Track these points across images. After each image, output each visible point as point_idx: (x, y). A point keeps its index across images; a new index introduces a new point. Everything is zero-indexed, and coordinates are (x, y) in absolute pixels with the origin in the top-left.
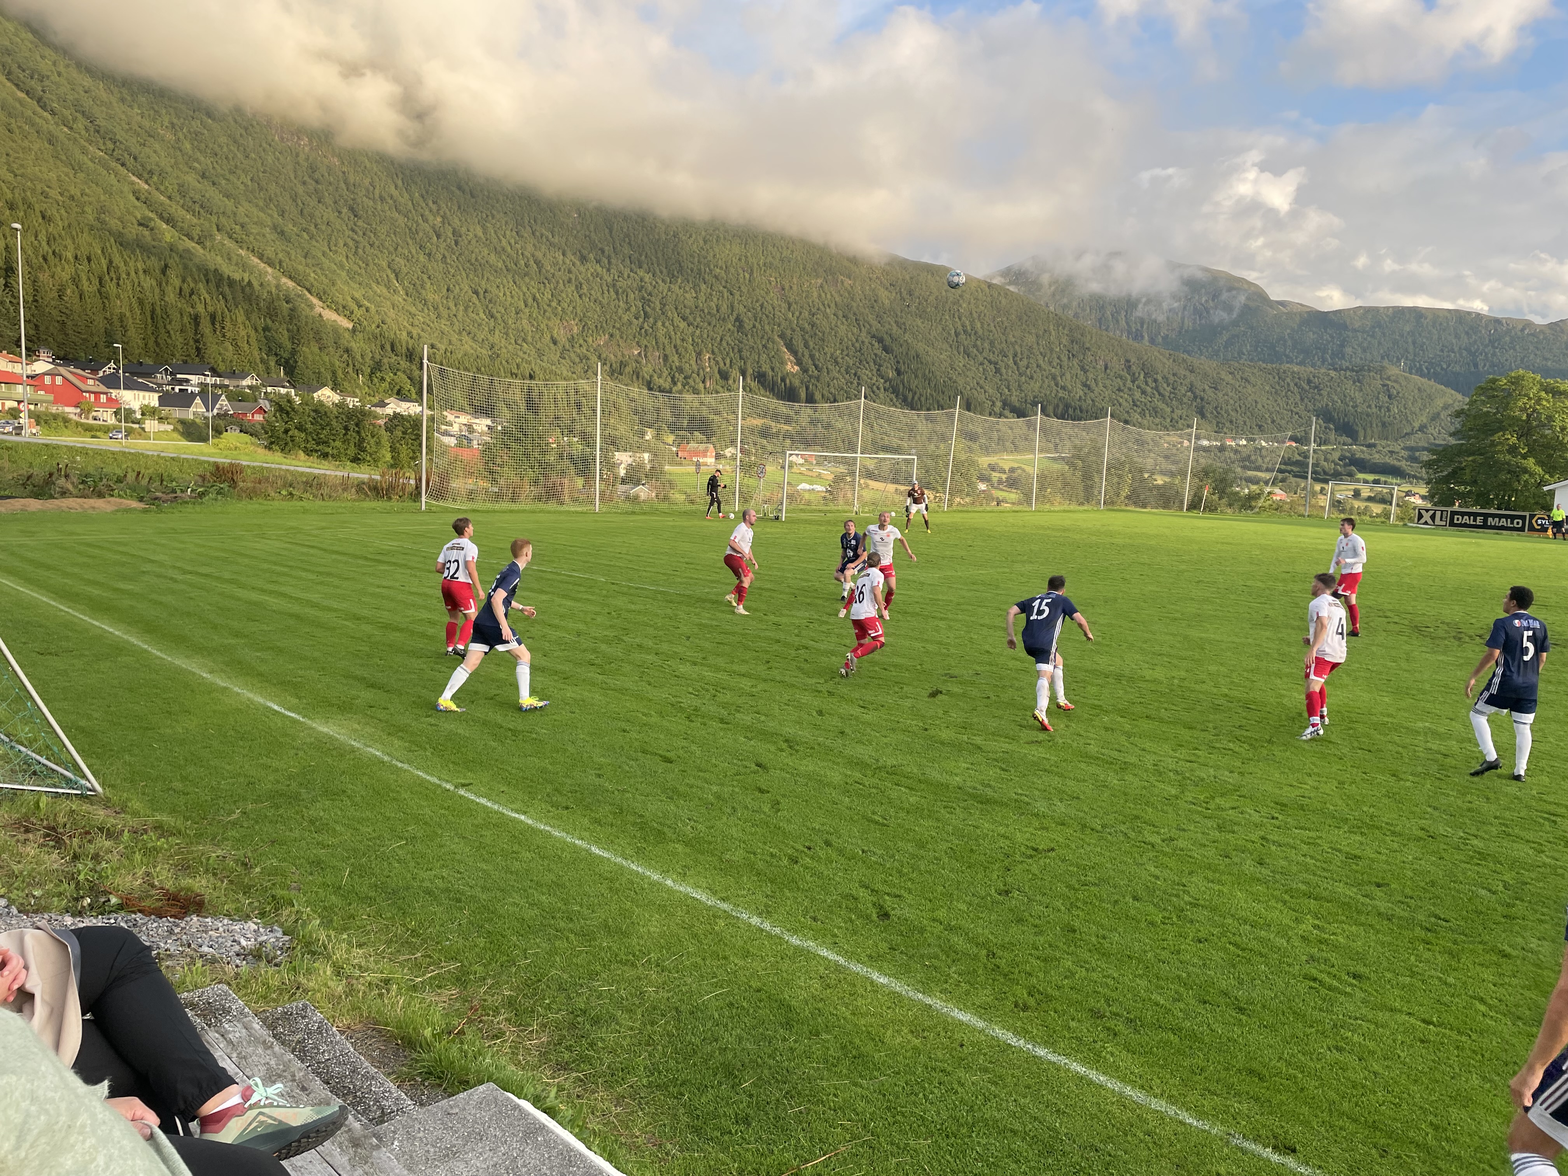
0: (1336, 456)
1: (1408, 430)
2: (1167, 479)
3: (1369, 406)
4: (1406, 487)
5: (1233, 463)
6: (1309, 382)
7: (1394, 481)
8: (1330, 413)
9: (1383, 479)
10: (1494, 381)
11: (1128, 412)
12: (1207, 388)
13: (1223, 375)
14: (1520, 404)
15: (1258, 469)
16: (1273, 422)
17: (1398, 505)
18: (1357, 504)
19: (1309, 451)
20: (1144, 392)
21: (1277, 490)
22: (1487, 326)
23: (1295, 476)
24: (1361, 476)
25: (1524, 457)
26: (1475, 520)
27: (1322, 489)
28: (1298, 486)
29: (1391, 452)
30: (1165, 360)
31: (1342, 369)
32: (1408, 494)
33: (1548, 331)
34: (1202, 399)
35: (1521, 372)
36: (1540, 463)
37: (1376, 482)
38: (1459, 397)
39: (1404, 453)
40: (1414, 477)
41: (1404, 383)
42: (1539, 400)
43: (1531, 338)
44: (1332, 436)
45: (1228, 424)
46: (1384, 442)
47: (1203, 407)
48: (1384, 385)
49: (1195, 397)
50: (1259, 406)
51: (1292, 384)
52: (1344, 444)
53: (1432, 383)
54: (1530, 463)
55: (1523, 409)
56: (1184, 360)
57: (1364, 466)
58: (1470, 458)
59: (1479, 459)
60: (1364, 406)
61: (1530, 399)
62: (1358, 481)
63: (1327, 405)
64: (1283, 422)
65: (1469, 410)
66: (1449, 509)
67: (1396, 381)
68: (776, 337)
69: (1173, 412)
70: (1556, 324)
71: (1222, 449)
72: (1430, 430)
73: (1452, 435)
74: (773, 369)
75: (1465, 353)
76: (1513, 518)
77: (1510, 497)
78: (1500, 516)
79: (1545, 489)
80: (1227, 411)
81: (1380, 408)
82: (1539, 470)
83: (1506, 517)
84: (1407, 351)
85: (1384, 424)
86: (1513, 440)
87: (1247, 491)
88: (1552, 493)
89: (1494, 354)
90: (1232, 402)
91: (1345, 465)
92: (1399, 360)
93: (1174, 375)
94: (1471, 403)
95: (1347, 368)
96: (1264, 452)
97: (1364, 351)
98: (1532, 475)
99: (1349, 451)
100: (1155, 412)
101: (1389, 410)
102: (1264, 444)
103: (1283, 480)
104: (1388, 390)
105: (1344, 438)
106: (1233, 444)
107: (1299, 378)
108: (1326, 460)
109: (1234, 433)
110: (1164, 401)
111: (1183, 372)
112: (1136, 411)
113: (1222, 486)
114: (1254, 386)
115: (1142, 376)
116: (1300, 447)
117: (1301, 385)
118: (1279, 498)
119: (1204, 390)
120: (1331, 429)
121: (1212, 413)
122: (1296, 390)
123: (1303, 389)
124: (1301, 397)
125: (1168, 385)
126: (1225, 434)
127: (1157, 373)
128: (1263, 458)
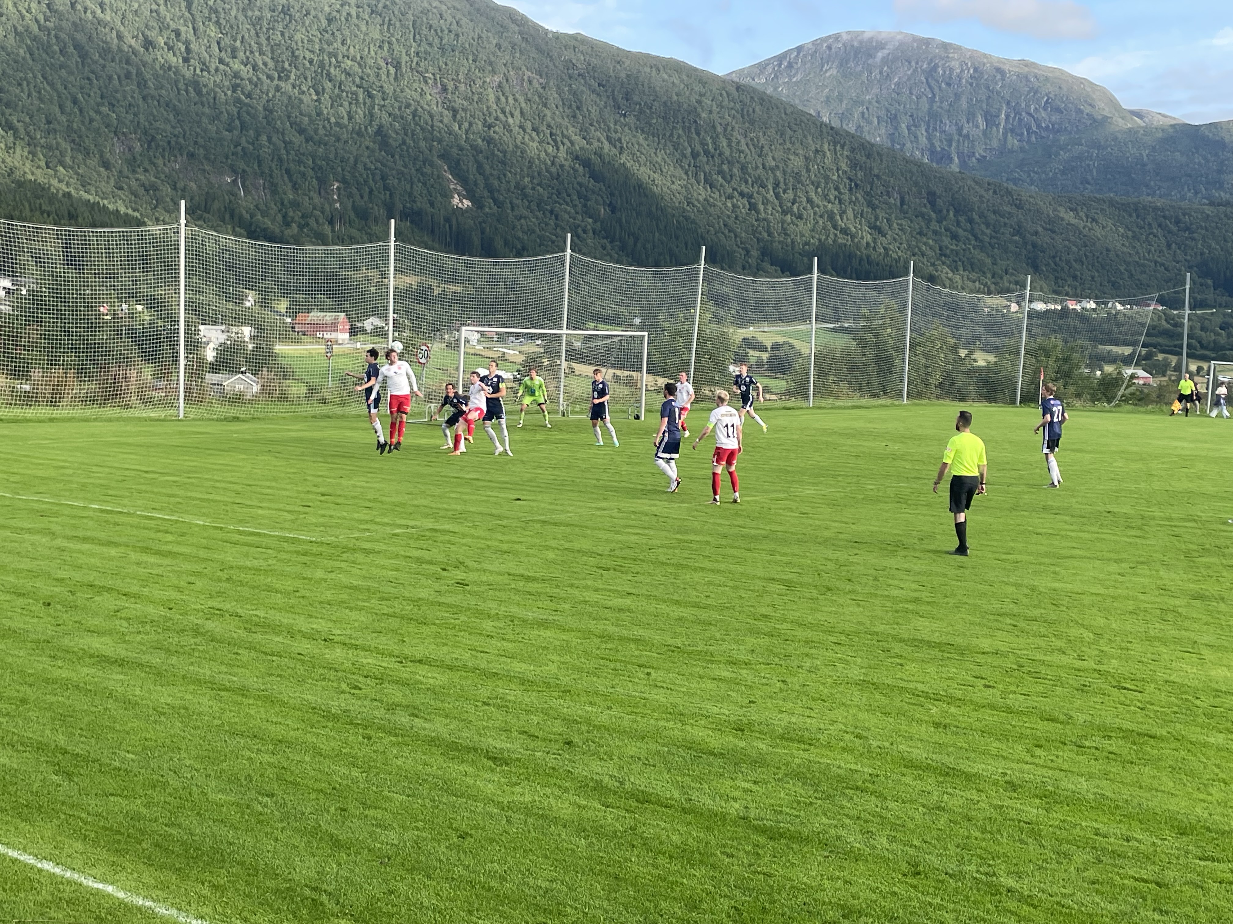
0: (1217, 322)
2: (992, 358)
5: (1080, 333)
6: (1178, 222)
11: (933, 265)
12: (1040, 229)
13: (1062, 213)
15: (1113, 342)
16: (1131, 276)
19: (1182, 317)
20: (955, 237)
21: (1141, 373)
23: (1163, 351)
27: (1200, 369)
30: (983, 193)
31: (1219, 205)
34: (1034, 245)
44: (1211, 296)
45: (1070, 281)
49: (1026, 243)
50: (1112, 255)
51: (1155, 225)
52: (1227, 307)
56: (1009, 193)
63: (1202, 254)
64: (1144, 278)
68: (435, 158)
69: (994, 264)
71: (1063, 314)
74: (432, 204)
80: (1068, 262)
87: (1098, 373)
90: (1075, 249)
93: (994, 212)
96: (1120, 319)
100: (972, 266)
102: (1119, 307)
103: (1147, 358)
105: (1227, 299)
106: (1078, 307)
107: (1164, 217)
108: (1202, 329)
109: (1079, 291)
110: (982, 249)
111: (1007, 209)
112: (944, 263)
113: (1065, 368)
114: (1103, 227)
115: (951, 214)
116: (1169, 311)
117: (1166, 225)
118: (1141, 382)
119: (1036, 233)
120: (1208, 287)
121: (1047, 265)
122: (1160, 233)
123: (1170, 232)
124: (1168, 242)
125: (988, 225)
126: (1067, 294)
127: (972, 210)
128: (1118, 325)
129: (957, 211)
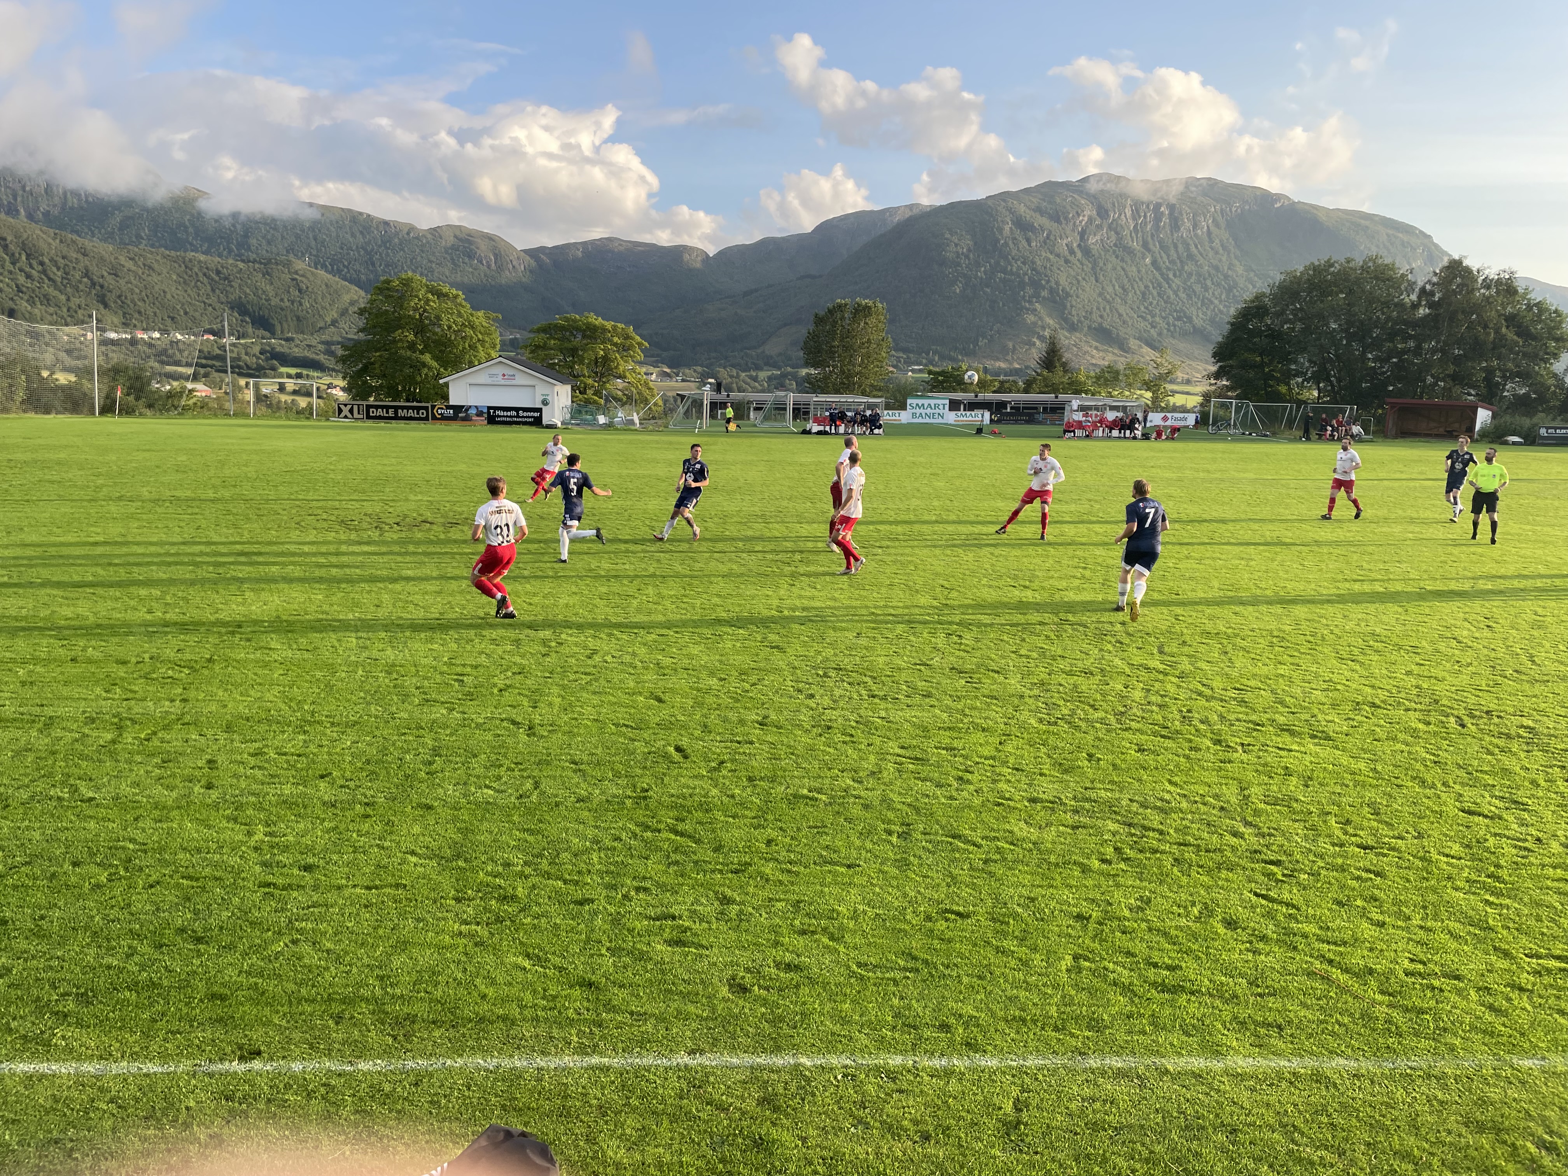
0: (256, 349)
1: (322, 324)
2: (73, 378)
3: (282, 300)
4: (327, 380)
5: (149, 357)
6: (218, 272)
7: (316, 374)
8: (245, 307)
9: (305, 372)
10: (388, 282)
11: (12, 299)
12: (105, 274)
13: (122, 260)
14: (412, 304)
15: (178, 363)
16: (186, 313)
17: (319, 397)
18: (284, 398)
19: (226, 344)
20: (28, 276)
21: (199, 386)
22: (377, 228)
23: (217, 371)
24: (283, 370)
25: (422, 353)
26: (387, 412)
27: (247, 384)
28: (222, 381)
29: (309, 346)
30: (51, 241)
31: (249, 261)
32: (330, 386)
33: (429, 236)
34: (102, 287)
35: (410, 274)
36: (435, 358)
37: (299, 376)
38: (362, 293)
39: (321, 347)
40: (333, 370)
41: (312, 278)
42: (427, 301)
43: (416, 241)
44: (250, 330)
45: (136, 315)
46: (301, 336)
47: (104, 296)
48: (293, 279)
49: (94, 284)
50: (169, 296)
51: (200, 274)
52: (263, 338)
53: (337, 279)
54: (427, 358)
55: (416, 309)
56: (73, 242)
57: (285, 360)
58: (378, 354)
59: (386, 354)
60: (277, 300)
61: (420, 300)
62: (281, 376)
63: (240, 298)
64: (197, 315)
65: (371, 308)
66: (365, 403)
67: (303, 276)
69: (68, 300)
70: (434, 229)
71: (133, 342)
72: (342, 324)
73: (361, 330)
75: (362, 252)
76: (418, 409)
77: (415, 389)
78: (408, 408)
79: (441, 381)
80: (133, 301)
81: (293, 302)
82: (434, 364)
83: (413, 408)
84: (309, 245)
85: (298, 319)
86: (411, 337)
87: (168, 388)
88: (447, 385)
89: (387, 255)
90: (137, 291)
91: (267, 359)
92: (303, 255)
93: (64, 258)
94: (372, 302)
95: (254, 261)
96: (181, 346)
97: (269, 243)
98: (430, 368)
99: (269, 344)
100: (47, 300)
101: (301, 304)
102: (179, 337)
103: (206, 375)
104: (298, 285)
105: (261, 332)
106: (145, 337)
107: (207, 268)
108: (247, 354)
109: (144, 325)
110: (56, 288)
111: (75, 256)
112: (22, 298)
113: (138, 384)
114: (159, 274)
115: (24, 257)
116: (219, 340)
117: (210, 276)
118: (204, 394)
119: (102, 277)
120: (246, 322)
121: (115, 302)
122: (205, 280)
123: (212, 279)
124: (212, 288)
125: (58, 269)
126: (135, 326)
127: (43, 255)
128: (180, 351)
129: (28, 256)
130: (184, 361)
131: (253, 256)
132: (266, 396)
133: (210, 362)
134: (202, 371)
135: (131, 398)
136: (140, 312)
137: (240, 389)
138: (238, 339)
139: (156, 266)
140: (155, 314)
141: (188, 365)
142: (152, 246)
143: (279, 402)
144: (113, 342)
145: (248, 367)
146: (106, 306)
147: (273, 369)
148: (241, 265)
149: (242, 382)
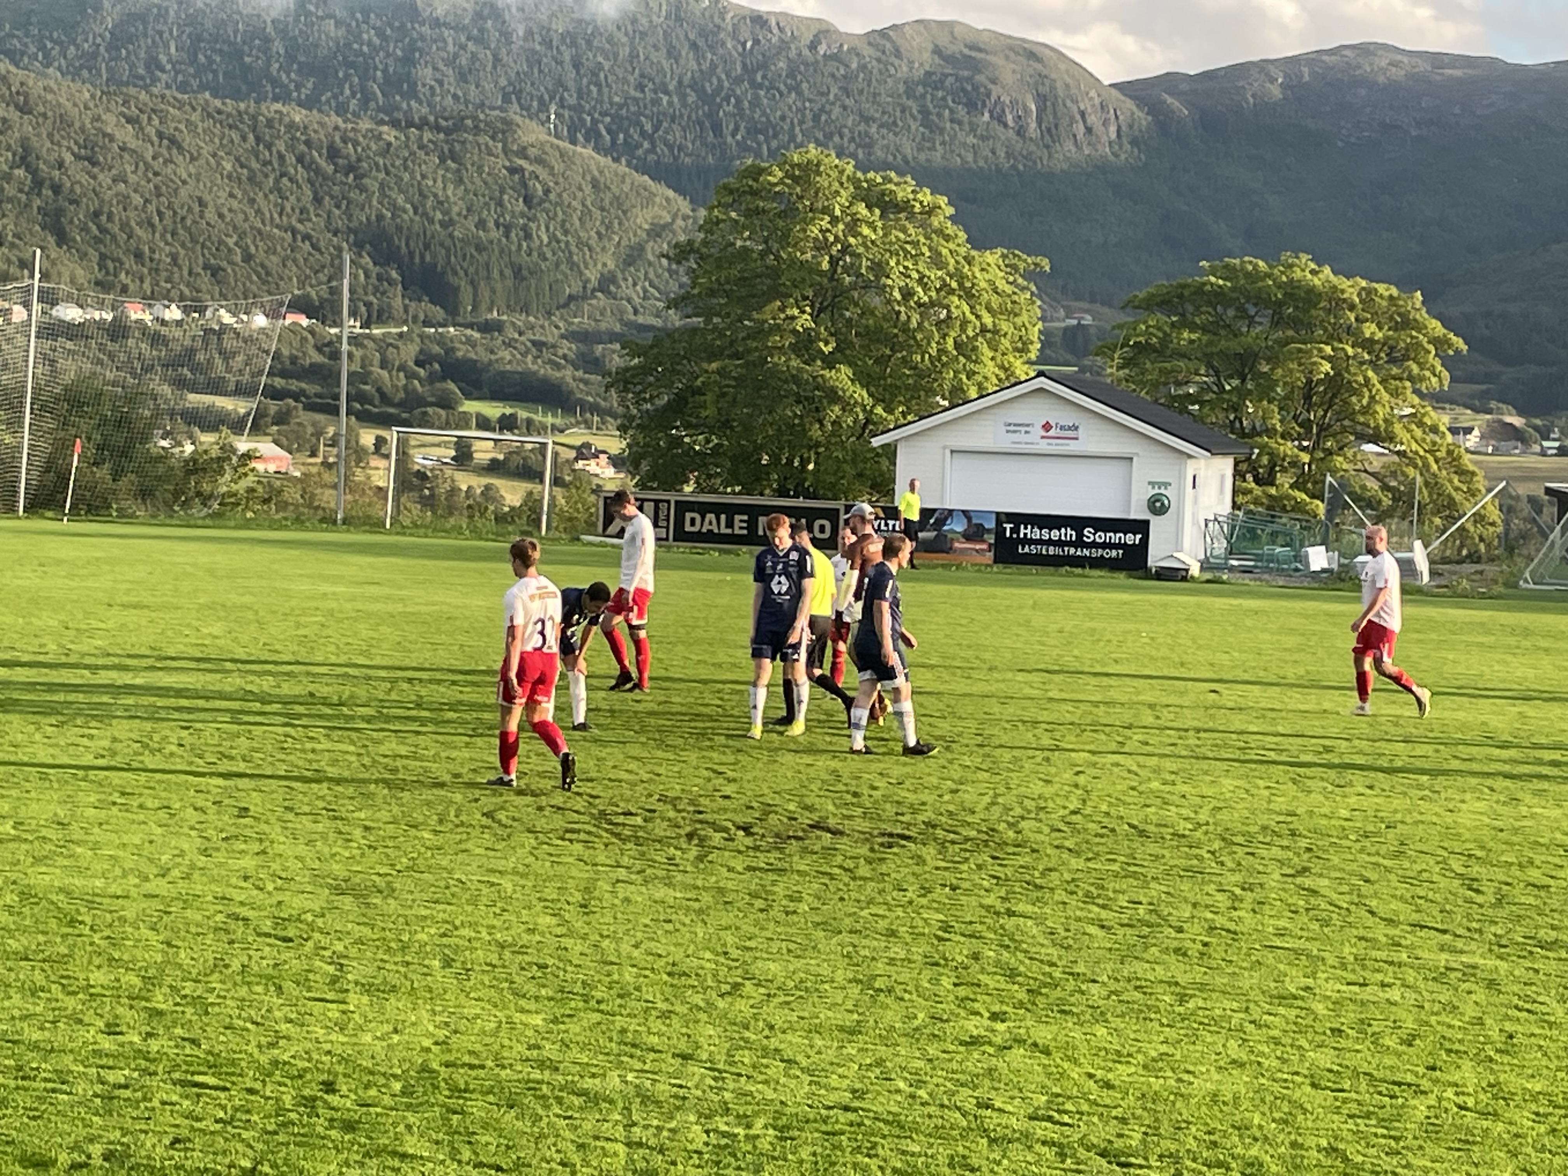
0: (409, 352)
1: (573, 287)
3: (481, 224)
4: (577, 436)
5: (148, 369)
6: (333, 153)
7: (549, 420)
8: (390, 241)
9: (523, 414)
10: (756, 172)
12: (68, 158)
14: (814, 231)
15: (216, 387)
16: (248, 258)
17: (557, 481)
18: (465, 481)
19: (339, 338)
21: (266, 447)
22: (735, 34)
23: (311, 407)
24: (471, 407)
25: (830, 362)
26: (730, 524)
27: (380, 442)
28: (318, 434)
29: (539, 345)
31: (410, 124)
32: (584, 452)
33: (867, 51)
34: (56, 189)
35: (813, 152)
36: (863, 378)
37: (507, 423)
38: (683, 205)
39: (568, 348)
40: (594, 409)
41: (558, 167)
42: (853, 227)
43: (832, 65)
44: (398, 301)
45: (129, 262)
46: (520, 320)
47: (59, 212)
48: (512, 171)
49: (38, 183)
50: (210, 215)
51: (291, 159)
52: (427, 323)
53: (623, 168)
54: (842, 377)
55: (822, 246)
57: (477, 381)
58: (714, 366)
59: (735, 367)
60: (471, 224)
61: (834, 220)
62: (463, 422)
63: (380, 217)
64: (274, 261)
65: (705, 243)
66: (673, 497)
67: (539, 161)
70: (883, 33)
71: (118, 330)
72: (626, 289)
73: (673, 304)
75: (692, 98)
77: (804, 462)
79: (876, 442)
80: (125, 226)
81: (508, 229)
82: (861, 394)
84: (560, 83)
85: (518, 272)
86: (805, 321)
87: (189, 448)
88: (890, 451)
89: (755, 103)
90: (137, 200)
91: (432, 379)
92: (544, 107)
94: (711, 225)
95: (423, 124)
96: (229, 343)
97: (462, 77)
98: (847, 406)
99: (441, 340)
101: (528, 236)
102: (227, 318)
103: (281, 419)
104: (525, 186)
105: (424, 308)
106: (147, 317)
107: (308, 143)
108: (384, 364)
109: (147, 286)
113: (119, 439)
114: (193, 159)
116: (319, 328)
117: (313, 161)
118: (272, 468)
119: (61, 165)
120: (391, 282)
121: (84, 229)
122: (301, 173)
123: (318, 171)
124: (315, 193)
126: (124, 290)
128: (227, 356)
130: (232, 379)
131: (420, 110)
132: (421, 476)
133: (294, 385)
134: (273, 407)
135: (103, 473)
136: (139, 256)
137: (359, 454)
138: (366, 325)
139: (187, 140)
140: (174, 257)
141: (240, 391)
142: (183, 88)
143: (454, 491)
144: (71, 331)
145: (385, 398)
146: (62, 239)
147: (446, 403)
148: (389, 134)
149: (368, 438)
